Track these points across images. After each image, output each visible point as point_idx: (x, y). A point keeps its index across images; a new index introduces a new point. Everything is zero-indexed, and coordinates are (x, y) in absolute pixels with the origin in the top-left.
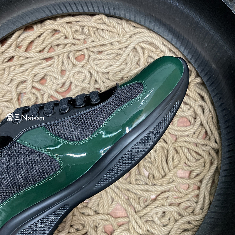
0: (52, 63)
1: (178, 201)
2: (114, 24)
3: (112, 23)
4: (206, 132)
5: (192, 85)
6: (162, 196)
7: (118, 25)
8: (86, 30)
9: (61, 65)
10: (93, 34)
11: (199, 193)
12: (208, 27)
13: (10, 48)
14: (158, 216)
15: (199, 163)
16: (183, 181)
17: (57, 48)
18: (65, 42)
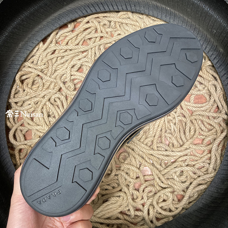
0: (87, 54)
1: (193, 163)
2: (137, 19)
3: (135, 18)
4: (218, 107)
5: (204, 68)
6: (180, 159)
7: (140, 19)
8: (113, 24)
9: (94, 56)
10: (118, 27)
11: (211, 156)
13: (51, 45)
14: (177, 174)
15: (211, 133)
16: (198, 148)
17: (89, 41)
18: (96, 35)
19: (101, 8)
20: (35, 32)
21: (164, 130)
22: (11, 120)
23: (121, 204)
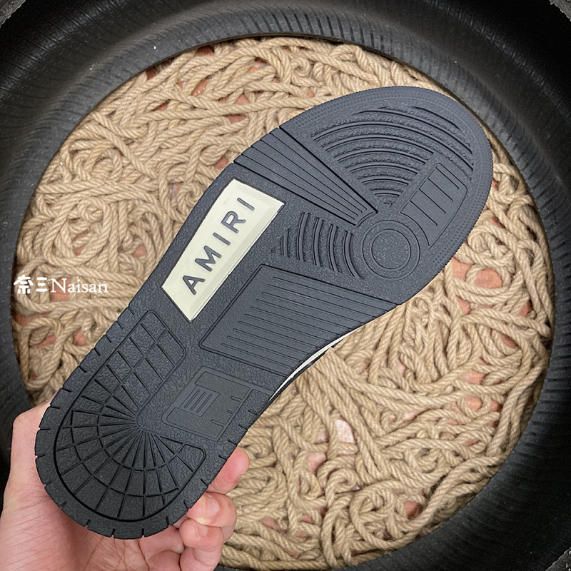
0: (243, 125)
1: (456, 430)
2: (376, 69)
3: (372, 65)
4: (530, 302)
5: (514, 207)
6: (426, 416)
7: (384, 70)
8: (318, 69)
9: (260, 134)
10: (329, 81)
11: (500, 418)
12: (558, 100)
13: (164, 84)
14: (414, 451)
15: (509, 361)
17: (254, 99)
18: (274, 87)
19: (302, 25)
20: (134, 47)
21: (399, 336)
22: (27, 243)
23: (271, 499)
